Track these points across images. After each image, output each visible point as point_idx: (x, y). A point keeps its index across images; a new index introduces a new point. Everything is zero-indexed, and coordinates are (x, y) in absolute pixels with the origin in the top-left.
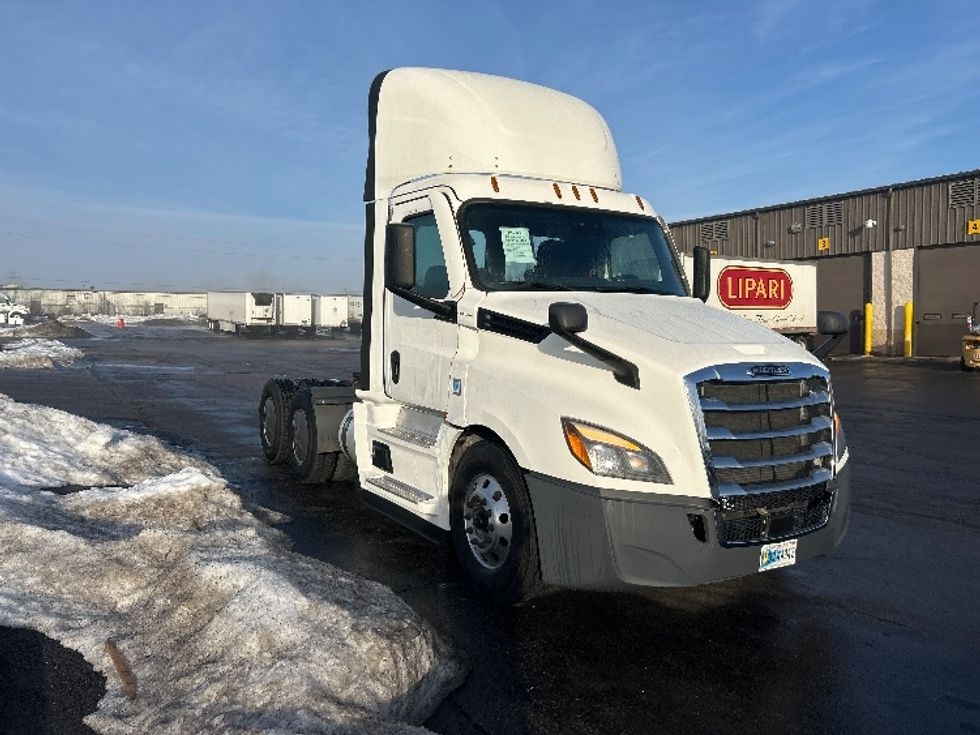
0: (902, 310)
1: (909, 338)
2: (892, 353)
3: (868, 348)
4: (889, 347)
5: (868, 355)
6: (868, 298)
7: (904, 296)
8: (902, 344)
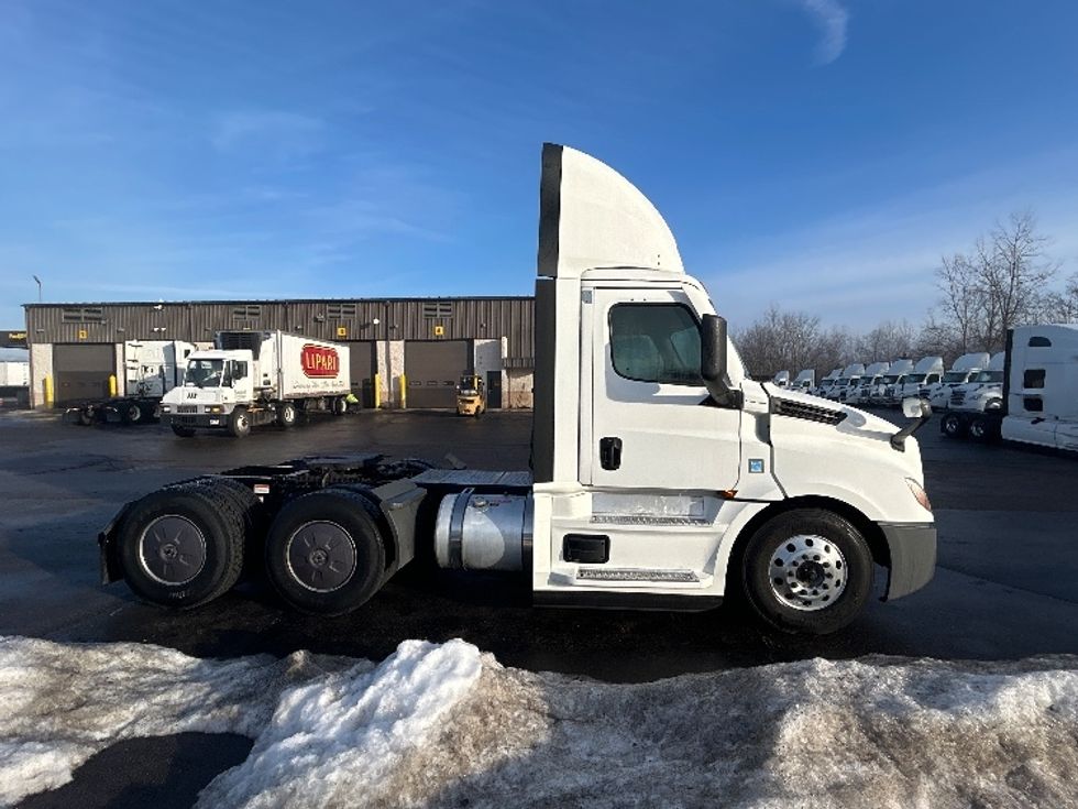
0: (397, 380)
1: (404, 397)
2: (392, 408)
3: (378, 404)
4: (390, 404)
5: (377, 409)
6: (375, 370)
7: (398, 370)
8: (398, 401)
